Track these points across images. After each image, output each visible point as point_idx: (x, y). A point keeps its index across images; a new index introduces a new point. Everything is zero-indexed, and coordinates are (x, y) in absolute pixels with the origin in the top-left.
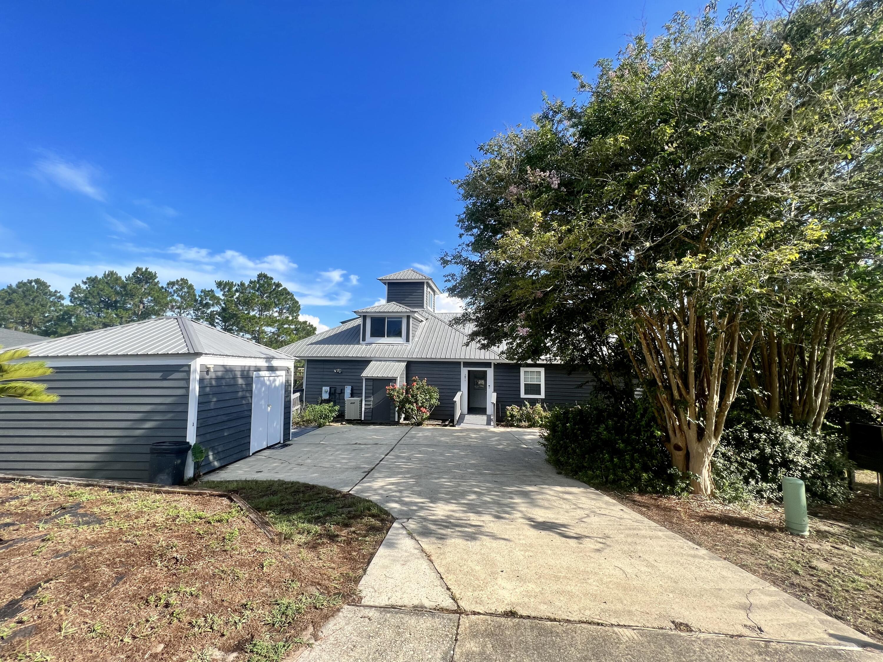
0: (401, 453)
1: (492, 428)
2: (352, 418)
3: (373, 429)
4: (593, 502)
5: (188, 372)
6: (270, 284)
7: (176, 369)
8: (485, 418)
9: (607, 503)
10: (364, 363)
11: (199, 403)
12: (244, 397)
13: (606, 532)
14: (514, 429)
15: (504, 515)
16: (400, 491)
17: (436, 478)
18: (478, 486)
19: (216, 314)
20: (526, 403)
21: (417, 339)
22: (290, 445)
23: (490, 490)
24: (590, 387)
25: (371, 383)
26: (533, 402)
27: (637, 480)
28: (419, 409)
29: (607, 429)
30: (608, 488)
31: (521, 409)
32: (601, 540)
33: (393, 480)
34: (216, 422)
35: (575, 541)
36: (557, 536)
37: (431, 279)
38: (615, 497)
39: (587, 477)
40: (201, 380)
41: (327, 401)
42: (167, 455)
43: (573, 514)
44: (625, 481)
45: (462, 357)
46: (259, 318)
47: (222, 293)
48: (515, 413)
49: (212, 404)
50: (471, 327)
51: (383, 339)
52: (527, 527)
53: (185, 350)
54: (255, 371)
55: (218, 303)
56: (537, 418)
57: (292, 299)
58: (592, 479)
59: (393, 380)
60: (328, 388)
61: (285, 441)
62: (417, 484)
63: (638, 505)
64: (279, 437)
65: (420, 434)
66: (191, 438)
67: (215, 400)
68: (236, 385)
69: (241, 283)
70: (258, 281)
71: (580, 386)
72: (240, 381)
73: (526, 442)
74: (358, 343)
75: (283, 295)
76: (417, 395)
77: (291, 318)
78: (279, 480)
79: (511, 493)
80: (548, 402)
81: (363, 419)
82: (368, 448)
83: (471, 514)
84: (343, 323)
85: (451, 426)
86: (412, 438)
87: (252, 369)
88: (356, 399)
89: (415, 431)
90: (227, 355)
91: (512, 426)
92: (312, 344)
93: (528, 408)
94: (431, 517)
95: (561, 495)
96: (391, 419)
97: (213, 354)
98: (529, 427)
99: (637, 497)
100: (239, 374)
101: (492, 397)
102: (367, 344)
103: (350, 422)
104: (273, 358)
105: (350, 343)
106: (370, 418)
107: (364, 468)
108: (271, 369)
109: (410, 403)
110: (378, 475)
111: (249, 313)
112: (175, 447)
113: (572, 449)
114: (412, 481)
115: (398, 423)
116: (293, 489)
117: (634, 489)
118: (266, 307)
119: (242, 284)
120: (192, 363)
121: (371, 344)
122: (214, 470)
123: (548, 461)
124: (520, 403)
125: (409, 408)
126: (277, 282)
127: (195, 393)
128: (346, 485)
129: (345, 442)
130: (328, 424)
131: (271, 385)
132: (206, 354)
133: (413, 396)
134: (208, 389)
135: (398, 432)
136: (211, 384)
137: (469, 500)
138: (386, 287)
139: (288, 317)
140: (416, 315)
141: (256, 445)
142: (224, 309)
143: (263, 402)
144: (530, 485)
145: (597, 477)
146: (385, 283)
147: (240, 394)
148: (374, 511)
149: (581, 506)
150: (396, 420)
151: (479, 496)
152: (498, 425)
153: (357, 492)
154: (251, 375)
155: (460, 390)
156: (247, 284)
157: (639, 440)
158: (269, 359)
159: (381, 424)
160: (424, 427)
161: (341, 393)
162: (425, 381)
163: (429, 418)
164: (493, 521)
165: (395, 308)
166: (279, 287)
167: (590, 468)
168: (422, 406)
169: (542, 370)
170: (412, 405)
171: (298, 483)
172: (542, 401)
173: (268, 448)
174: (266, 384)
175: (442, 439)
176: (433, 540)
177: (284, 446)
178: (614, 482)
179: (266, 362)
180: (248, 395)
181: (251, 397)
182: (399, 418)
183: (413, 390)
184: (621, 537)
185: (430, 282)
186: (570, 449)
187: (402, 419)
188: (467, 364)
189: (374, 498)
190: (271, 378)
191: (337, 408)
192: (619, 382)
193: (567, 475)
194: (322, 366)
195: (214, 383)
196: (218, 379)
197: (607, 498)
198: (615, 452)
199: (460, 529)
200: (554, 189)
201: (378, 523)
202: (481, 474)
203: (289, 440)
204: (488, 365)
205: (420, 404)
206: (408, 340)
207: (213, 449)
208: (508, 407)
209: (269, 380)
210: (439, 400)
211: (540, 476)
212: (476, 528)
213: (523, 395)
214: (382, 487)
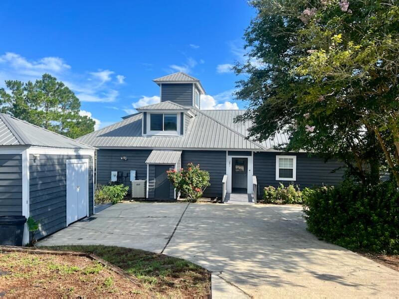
0: (188, 223)
1: (254, 205)
2: (139, 197)
3: (158, 205)
4: (355, 261)
5: (20, 160)
6: (54, 84)
7: (10, 157)
8: (246, 196)
9: (365, 261)
10: (147, 152)
11: (30, 185)
12: (60, 181)
13: (373, 281)
14: (272, 205)
15: (292, 270)
16: (203, 252)
17: (226, 243)
18: (262, 249)
19: (8, 110)
20: (281, 184)
21: (189, 132)
22: (95, 218)
23: (272, 252)
24: (342, 172)
25: (154, 168)
26: (287, 184)
27: (385, 245)
28: (194, 189)
29: (362, 205)
30: (362, 251)
31: (276, 189)
32: (371, 287)
33: (193, 244)
34: (42, 200)
35: (353, 288)
36: (338, 284)
37: (199, 81)
38: (369, 257)
39: (344, 242)
40: (31, 167)
41: (117, 183)
42: (11, 226)
43: (343, 269)
44: (377, 245)
45: (228, 147)
46: (47, 113)
47: (12, 91)
48: (272, 192)
49: (39, 186)
50: (250, 124)
51: (161, 132)
52: (313, 278)
53: (16, 143)
54: (67, 159)
55: (9, 100)
56: (290, 197)
57: (74, 97)
58: (349, 244)
59: (173, 166)
60: (116, 173)
61: (90, 215)
62: (213, 247)
63: (388, 263)
64: (86, 212)
65: (197, 209)
66: (26, 212)
67: (40, 182)
68: (54, 170)
69: (29, 82)
70: (43, 81)
71: (333, 171)
72: (58, 168)
73: (285, 215)
74: (140, 135)
75: (65, 93)
76: (192, 178)
77: (73, 114)
78: (100, 245)
79: (289, 253)
80: (301, 184)
81: (147, 197)
82: (160, 220)
83: (266, 269)
84: (124, 118)
85: (220, 203)
86: (192, 212)
87: (65, 157)
88: (141, 182)
89: (192, 206)
90: (48, 147)
91: (270, 203)
92: (101, 136)
93: (282, 189)
94: (237, 271)
95: (328, 255)
96: (171, 197)
97: (38, 146)
98: (284, 203)
99: (386, 257)
100: (56, 161)
101: (252, 180)
102: (148, 136)
103: (137, 199)
104: (80, 148)
105: (133, 135)
106: (153, 197)
107: (164, 235)
108: (79, 157)
109: (187, 184)
110: (178, 241)
111: (36, 109)
112: (16, 220)
113: (333, 221)
114: (208, 245)
115: (176, 201)
116: (115, 252)
117: (383, 252)
118: (52, 103)
119: (30, 84)
120: (23, 153)
121: (151, 136)
122: (43, 238)
123: (310, 230)
124: (276, 184)
125: (186, 188)
126: (59, 82)
127: (27, 178)
128: (157, 248)
129: (140, 216)
130: (119, 201)
131: (78, 170)
132: (33, 146)
133: (189, 179)
134: (35, 174)
135: (179, 208)
136: (37, 170)
137: (260, 259)
138: (160, 88)
139: (71, 113)
140: (189, 112)
141: (70, 218)
142: (15, 106)
143: (73, 184)
144: (301, 248)
145: (353, 242)
146: (159, 85)
147: (58, 178)
148: (191, 267)
149: (346, 263)
150: (175, 198)
151: (265, 256)
152: (258, 202)
153: (168, 252)
154: (65, 162)
155: (225, 174)
156: (34, 83)
157: (389, 214)
158: (77, 149)
159: (162, 201)
160: (198, 203)
161: (127, 176)
162: (198, 167)
163: (202, 196)
164: (285, 274)
165: (170, 106)
166: (62, 86)
167: (348, 236)
168: (197, 187)
169: (294, 158)
170: (188, 185)
171: (116, 247)
172: (295, 183)
173: (79, 220)
174: (75, 170)
175: (217, 213)
176: (248, 286)
177: (91, 219)
178: (367, 246)
179: (75, 151)
180: (63, 178)
181: (66, 180)
182: (177, 196)
183: (189, 174)
184: (384, 285)
185: (198, 84)
186: (330, 221)
187: (179, 197)
188: (231, 153)
189: (186, 257)
190: (79, 165)
191: (127, 188)
192: (366, 167)
193: (327, 241)
194: (110, 155)
195: (39, 169)
196: (42, 165)
197: (365, 258)
198: (369, 222)
199: (263, 279)
200: (344, 12)
201: (200, 276)
202: (259, 240)
203: (93, 214)
204: (248, 153)
205: (195, 185)
206: (182, 133)
207: (41, 222)
208: (266, 188)
209: (77, 166)
210: (209, 181)
211: (306, 242)
212: (276, 278)
213: (278, 178)
214: (187, 250)
